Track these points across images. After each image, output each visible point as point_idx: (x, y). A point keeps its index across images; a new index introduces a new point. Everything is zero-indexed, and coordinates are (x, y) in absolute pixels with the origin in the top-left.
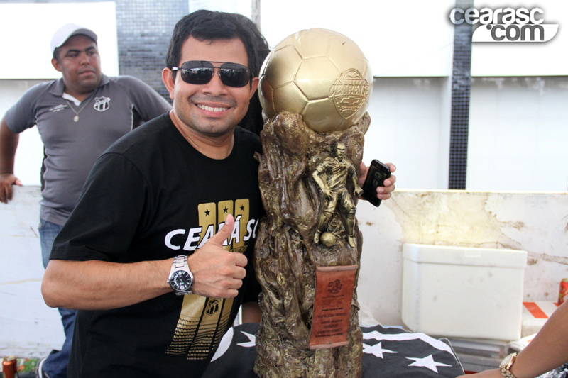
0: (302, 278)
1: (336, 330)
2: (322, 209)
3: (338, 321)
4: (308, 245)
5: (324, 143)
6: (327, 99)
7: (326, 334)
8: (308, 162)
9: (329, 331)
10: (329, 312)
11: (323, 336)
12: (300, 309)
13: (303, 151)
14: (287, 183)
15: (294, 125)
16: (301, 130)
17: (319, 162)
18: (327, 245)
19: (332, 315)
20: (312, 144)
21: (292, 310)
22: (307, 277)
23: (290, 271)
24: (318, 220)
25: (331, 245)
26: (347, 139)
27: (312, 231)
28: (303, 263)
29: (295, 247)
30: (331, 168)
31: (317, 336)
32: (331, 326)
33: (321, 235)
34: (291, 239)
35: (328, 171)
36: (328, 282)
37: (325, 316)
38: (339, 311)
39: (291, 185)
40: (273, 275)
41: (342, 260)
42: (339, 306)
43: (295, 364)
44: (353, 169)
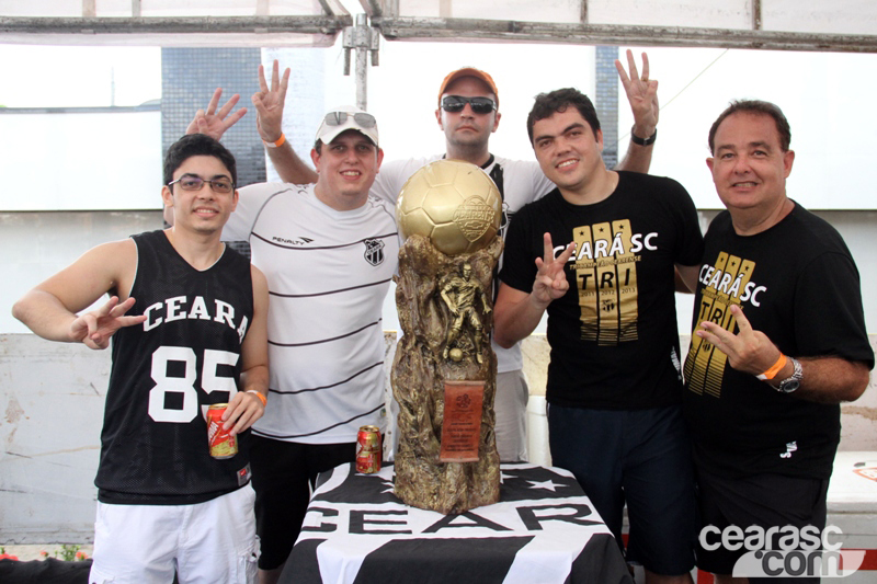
0: (433, 393)
1: (467, 446)
2: (450, 327)
3: (468, 436)
4: (438, 361)
5: (452, 265)
6: (452, 223)
7: (457, 448)
8: (438, 282)
9: (459, 446)
10: (460, 426)
11: (453, 450)
12: (432, 423)
13: (432, 271)
14: (419, 302)
15: (421, 247)
16: (428, 251)
17: (448, 281)
18: (454, 360)
19: (462, 430)
20: (440, 265)
21: (424, 425)
22: (438, 392)
23: (422, 386)
24: (447, 337)
25: (458, 360)
27: (441, 347)
28: (434, 378)
29: (427, 363)
30: (458, 287)
31: (447, 450)
32: (461, 441)
33: (449, 350)
34: (423, 355)
35: (455, 290)
36: (457, 396)
37: (455, 430)
38: (469, 426)
39: (422, 304)
40: (408, 391)
41: (470, 376)
42: (469, 421)
43: (429, 480)
44: (482, 289)
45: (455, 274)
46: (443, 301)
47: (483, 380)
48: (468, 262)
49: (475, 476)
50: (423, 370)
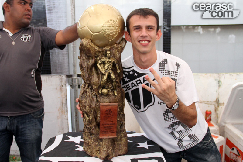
0: (95, 108)
1: (111, 131)
2: (102, 78)
3: (111, 127)
4: (97, 94)
5: (102, 51)
6: (100, 33)
7: (107, 132)
8: (96, 60)
9: (108, 131)
10: (107, 123)
11: (105, 133)
12: (96, 121)
14: (88, 68)
15: (87, 44)
16: (90, 46)
17: (100, 59)
18: (104, 94)
19: (109, 124)
20: (97, 52)
21: (93, 122)
22: (98, 108)
23: (91, 105)
24: (100, 84)
25: (106, 94)
26: (113, 49)
27: (98, 88)
28: (96, 102)
29: (93, 95)
30: (104, 62)
31: (102, 133)
32: (108, 129)
33: (102, 90)
34: (91, 92)
35: (104, 63)
36: (106, 110)
37: (105, 124)
38: (112, 123)
39: (89, 70)
40: (85, 107)
41: (111, 101)
42: (112, 121)
43: (96, 145)
44: (116, 62)
45: (104, 56)
46: (98, 68)
47: (118, 102)
48: (109, 50)
50: (91, 98)
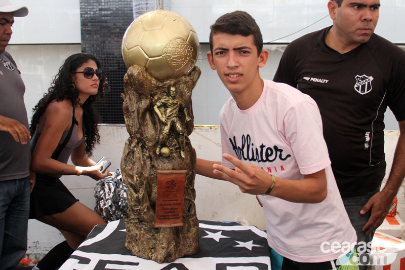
0: (149, 178)
1: (174, 215)
2: (161, 130)
3: (175, 209)
4: (153, 156)
5: (162, 87)
6: (161, 57)
7: (167, 217)
8: (152, 100)
9: (169, 216)
10: (168, 202)
11: (165, 219)
12: (149, 200)
13: (147, 91)
14: (138, 113)
15: (139, 74)
16: (144, 77)
17: (159, 99)
18: (164, 155)
19: (170, 205)
20: (153, 87)
21: (144, 201)
22: (153, 178)
23: (141, 174)
24: (159, 139)
25: (167, 156)
26: (180, 84)
27: (155, 146)
28: (150, 168)
29: (145, 157)
30: (166, 104)
31: (160, 219)
32: (170, 212)
33: (161, 148)
34: (143, 152)
35: (165, 105)
36: (166, 181)
37: (165, 205)
38: (175, 202)
39: (140, 115)
40: (132, 177)
41: (176, 167)
42: (176, 198)
43: (148, 239)
44: (184, 105)
45: (165, 94)
46: (156, 113)
47: (185, 169)
48: (174, 85)
49: (181, 236)
50: (142, 162)
